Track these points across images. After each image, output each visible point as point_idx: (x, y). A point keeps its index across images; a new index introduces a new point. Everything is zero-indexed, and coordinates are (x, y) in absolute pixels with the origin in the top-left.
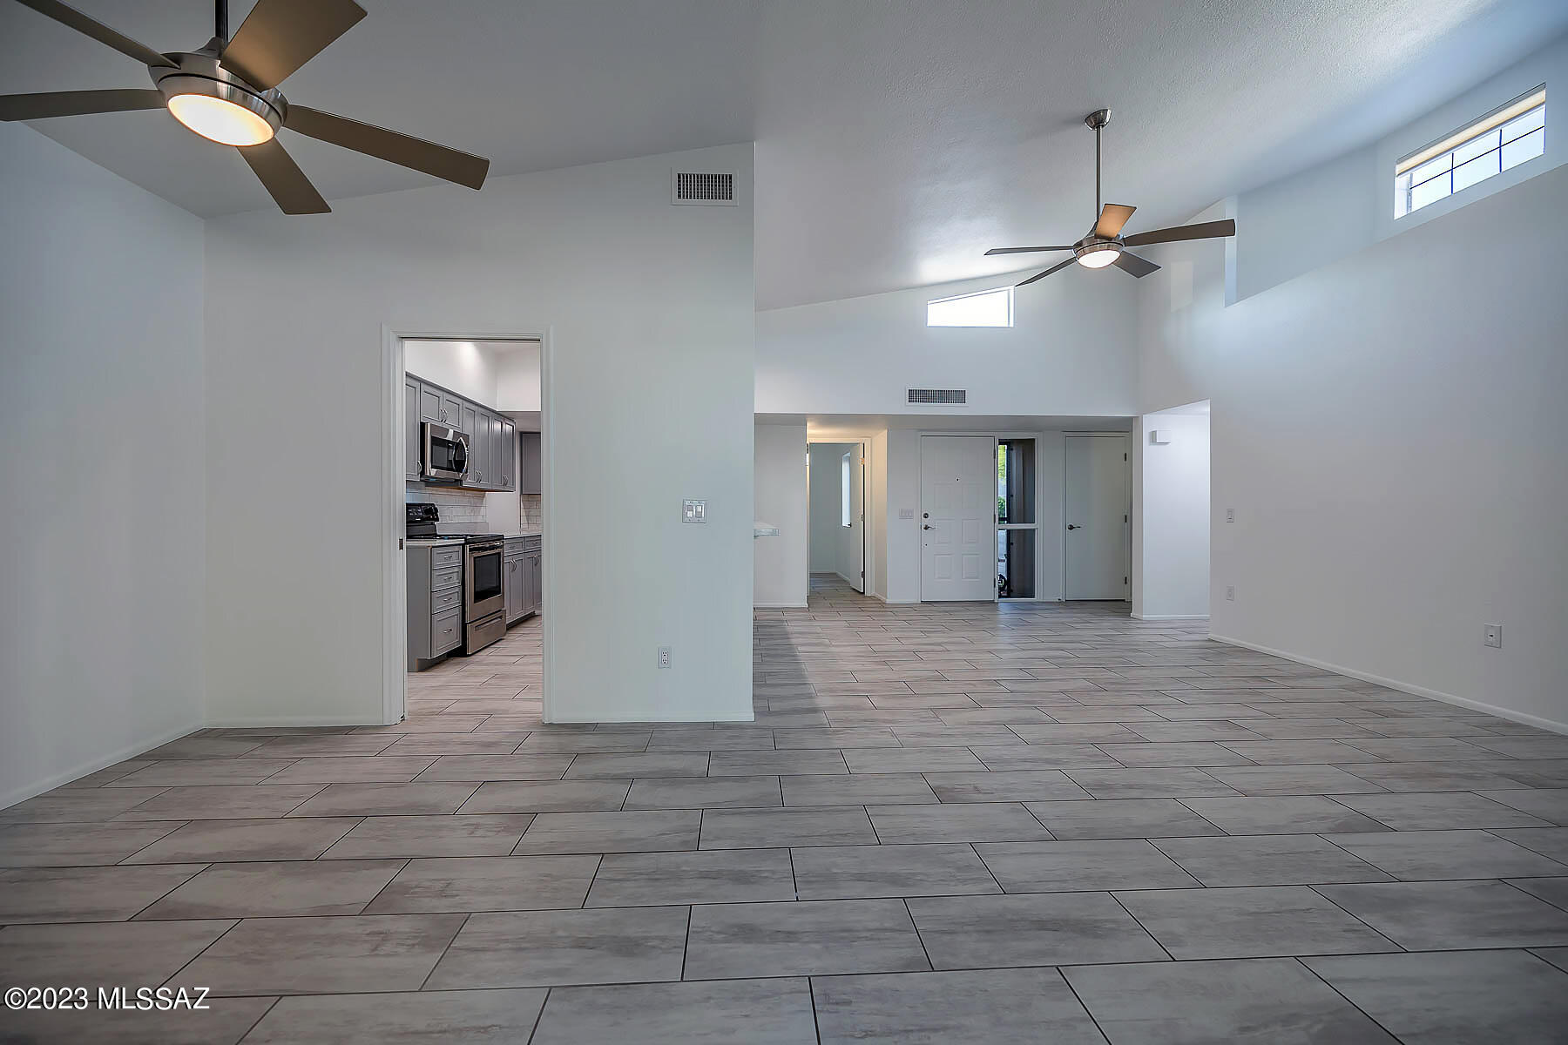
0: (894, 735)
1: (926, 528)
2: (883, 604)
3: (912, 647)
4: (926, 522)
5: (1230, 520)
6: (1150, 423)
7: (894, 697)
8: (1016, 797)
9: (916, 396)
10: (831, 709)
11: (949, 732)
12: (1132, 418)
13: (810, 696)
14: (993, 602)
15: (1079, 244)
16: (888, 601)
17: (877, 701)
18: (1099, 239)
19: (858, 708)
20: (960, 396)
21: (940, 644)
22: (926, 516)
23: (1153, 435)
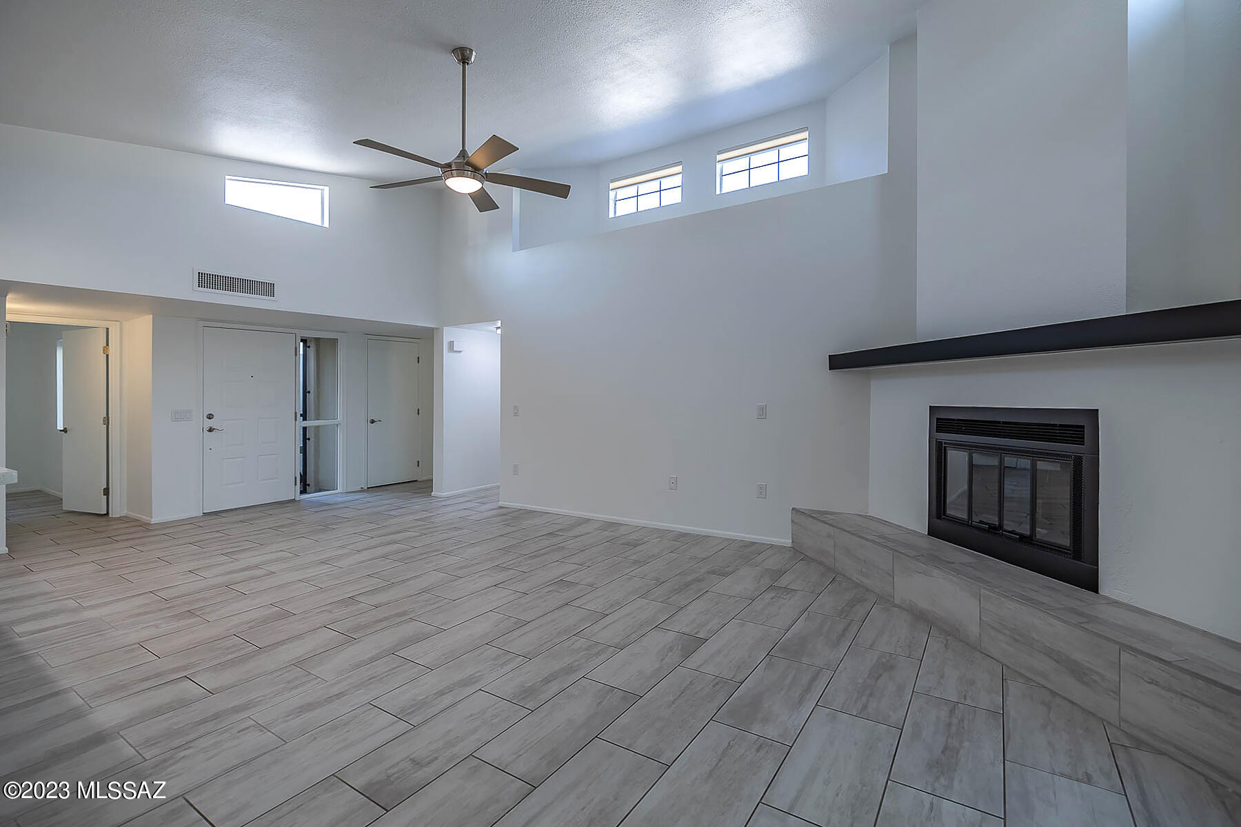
0: (262, 728)
1: (211, 430)
2: (146, 527)
3: (220, 580)
4: (209, 423)
5: (516, 414)
6: (449, 334)
7: (232, 663)
8: (463, 749)
9: (206, 280)
10: (130, 723)
11: (335, 691)
12: (433, 329)
13: (76, 714)
14: (293, 501)
15: (449, 165)
16: (154, 521)
17: (209, 681)
18: (465, 165)
19: (182, 704)
20: (268, 289)
21: (257, 567)
22: (210, 417)
23: (451, 344)
